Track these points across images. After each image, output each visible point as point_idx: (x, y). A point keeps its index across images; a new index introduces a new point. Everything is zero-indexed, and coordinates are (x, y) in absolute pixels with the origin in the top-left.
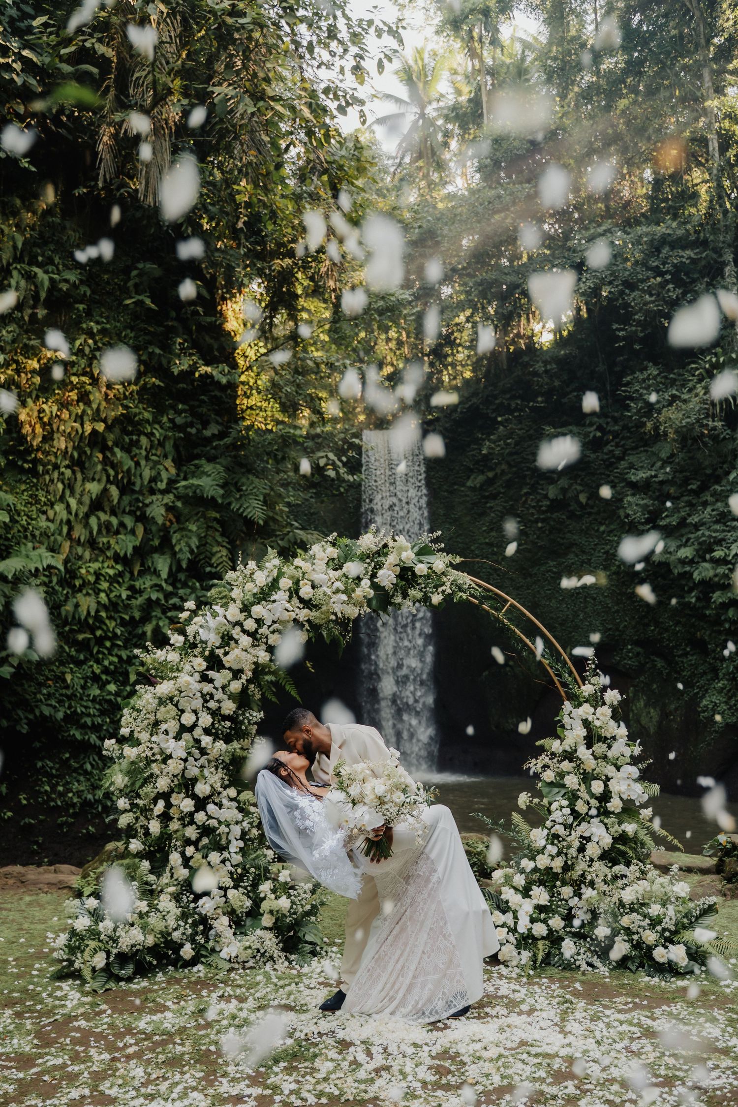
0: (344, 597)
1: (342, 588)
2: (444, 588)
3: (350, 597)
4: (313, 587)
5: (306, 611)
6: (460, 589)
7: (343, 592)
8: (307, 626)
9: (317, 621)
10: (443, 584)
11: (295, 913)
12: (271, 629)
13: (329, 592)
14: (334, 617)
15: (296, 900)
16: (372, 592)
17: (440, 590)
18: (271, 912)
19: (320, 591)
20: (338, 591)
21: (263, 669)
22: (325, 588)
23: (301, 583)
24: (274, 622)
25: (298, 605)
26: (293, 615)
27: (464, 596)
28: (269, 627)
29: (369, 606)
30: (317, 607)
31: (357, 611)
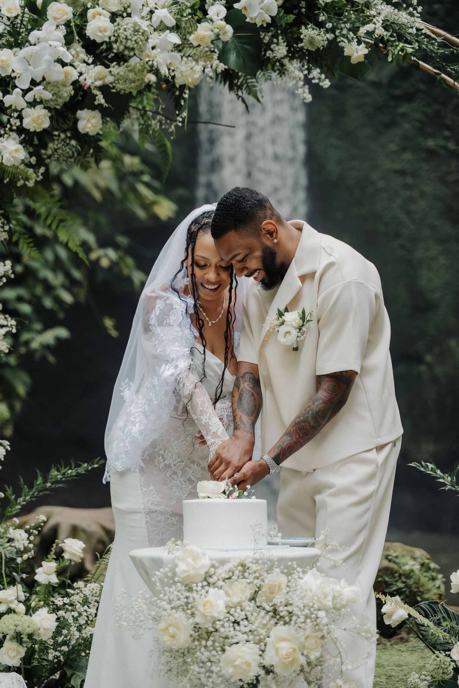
0: (174, 38)
1: (171, 21)
2: (369, 27)
3: (184, 39)
4: (114, 17)
5: (100, 68)
6: (401, 37)
7: (171, 29)
8: (100, 99)
9: (119, 86)
10: (370, 21)
11: (64, 643)
12: (30, 97)
13: (144, 25)
14: (153, 78)
15: (69, 616)
16: (229, 29)
17: (363, 30)
18: (18, 637)
19: (127, 23)
20: (162, 28)
21: (13, 182)
22: (136, 18)
23: (90, 13)
24: (34, 83)
25: (83, 55)
26: (74, 75)
27: (409, 49)
28: (25, 92)
29: (222, 58)
30: (121, 58)
31: (198, 68)
